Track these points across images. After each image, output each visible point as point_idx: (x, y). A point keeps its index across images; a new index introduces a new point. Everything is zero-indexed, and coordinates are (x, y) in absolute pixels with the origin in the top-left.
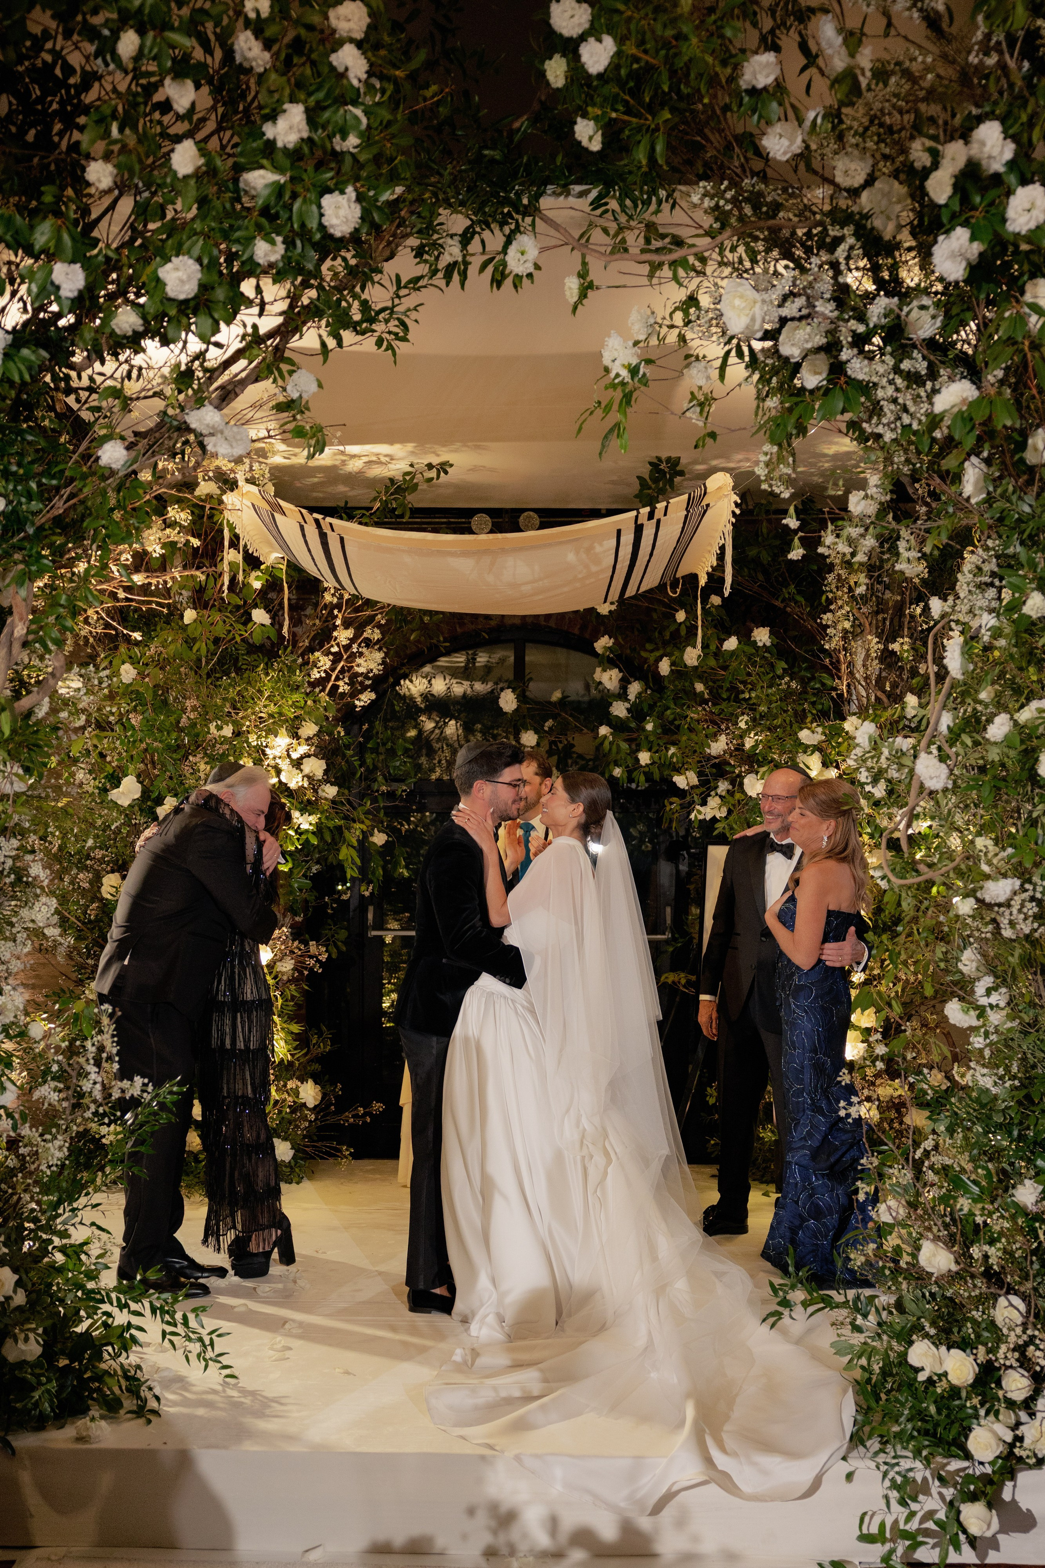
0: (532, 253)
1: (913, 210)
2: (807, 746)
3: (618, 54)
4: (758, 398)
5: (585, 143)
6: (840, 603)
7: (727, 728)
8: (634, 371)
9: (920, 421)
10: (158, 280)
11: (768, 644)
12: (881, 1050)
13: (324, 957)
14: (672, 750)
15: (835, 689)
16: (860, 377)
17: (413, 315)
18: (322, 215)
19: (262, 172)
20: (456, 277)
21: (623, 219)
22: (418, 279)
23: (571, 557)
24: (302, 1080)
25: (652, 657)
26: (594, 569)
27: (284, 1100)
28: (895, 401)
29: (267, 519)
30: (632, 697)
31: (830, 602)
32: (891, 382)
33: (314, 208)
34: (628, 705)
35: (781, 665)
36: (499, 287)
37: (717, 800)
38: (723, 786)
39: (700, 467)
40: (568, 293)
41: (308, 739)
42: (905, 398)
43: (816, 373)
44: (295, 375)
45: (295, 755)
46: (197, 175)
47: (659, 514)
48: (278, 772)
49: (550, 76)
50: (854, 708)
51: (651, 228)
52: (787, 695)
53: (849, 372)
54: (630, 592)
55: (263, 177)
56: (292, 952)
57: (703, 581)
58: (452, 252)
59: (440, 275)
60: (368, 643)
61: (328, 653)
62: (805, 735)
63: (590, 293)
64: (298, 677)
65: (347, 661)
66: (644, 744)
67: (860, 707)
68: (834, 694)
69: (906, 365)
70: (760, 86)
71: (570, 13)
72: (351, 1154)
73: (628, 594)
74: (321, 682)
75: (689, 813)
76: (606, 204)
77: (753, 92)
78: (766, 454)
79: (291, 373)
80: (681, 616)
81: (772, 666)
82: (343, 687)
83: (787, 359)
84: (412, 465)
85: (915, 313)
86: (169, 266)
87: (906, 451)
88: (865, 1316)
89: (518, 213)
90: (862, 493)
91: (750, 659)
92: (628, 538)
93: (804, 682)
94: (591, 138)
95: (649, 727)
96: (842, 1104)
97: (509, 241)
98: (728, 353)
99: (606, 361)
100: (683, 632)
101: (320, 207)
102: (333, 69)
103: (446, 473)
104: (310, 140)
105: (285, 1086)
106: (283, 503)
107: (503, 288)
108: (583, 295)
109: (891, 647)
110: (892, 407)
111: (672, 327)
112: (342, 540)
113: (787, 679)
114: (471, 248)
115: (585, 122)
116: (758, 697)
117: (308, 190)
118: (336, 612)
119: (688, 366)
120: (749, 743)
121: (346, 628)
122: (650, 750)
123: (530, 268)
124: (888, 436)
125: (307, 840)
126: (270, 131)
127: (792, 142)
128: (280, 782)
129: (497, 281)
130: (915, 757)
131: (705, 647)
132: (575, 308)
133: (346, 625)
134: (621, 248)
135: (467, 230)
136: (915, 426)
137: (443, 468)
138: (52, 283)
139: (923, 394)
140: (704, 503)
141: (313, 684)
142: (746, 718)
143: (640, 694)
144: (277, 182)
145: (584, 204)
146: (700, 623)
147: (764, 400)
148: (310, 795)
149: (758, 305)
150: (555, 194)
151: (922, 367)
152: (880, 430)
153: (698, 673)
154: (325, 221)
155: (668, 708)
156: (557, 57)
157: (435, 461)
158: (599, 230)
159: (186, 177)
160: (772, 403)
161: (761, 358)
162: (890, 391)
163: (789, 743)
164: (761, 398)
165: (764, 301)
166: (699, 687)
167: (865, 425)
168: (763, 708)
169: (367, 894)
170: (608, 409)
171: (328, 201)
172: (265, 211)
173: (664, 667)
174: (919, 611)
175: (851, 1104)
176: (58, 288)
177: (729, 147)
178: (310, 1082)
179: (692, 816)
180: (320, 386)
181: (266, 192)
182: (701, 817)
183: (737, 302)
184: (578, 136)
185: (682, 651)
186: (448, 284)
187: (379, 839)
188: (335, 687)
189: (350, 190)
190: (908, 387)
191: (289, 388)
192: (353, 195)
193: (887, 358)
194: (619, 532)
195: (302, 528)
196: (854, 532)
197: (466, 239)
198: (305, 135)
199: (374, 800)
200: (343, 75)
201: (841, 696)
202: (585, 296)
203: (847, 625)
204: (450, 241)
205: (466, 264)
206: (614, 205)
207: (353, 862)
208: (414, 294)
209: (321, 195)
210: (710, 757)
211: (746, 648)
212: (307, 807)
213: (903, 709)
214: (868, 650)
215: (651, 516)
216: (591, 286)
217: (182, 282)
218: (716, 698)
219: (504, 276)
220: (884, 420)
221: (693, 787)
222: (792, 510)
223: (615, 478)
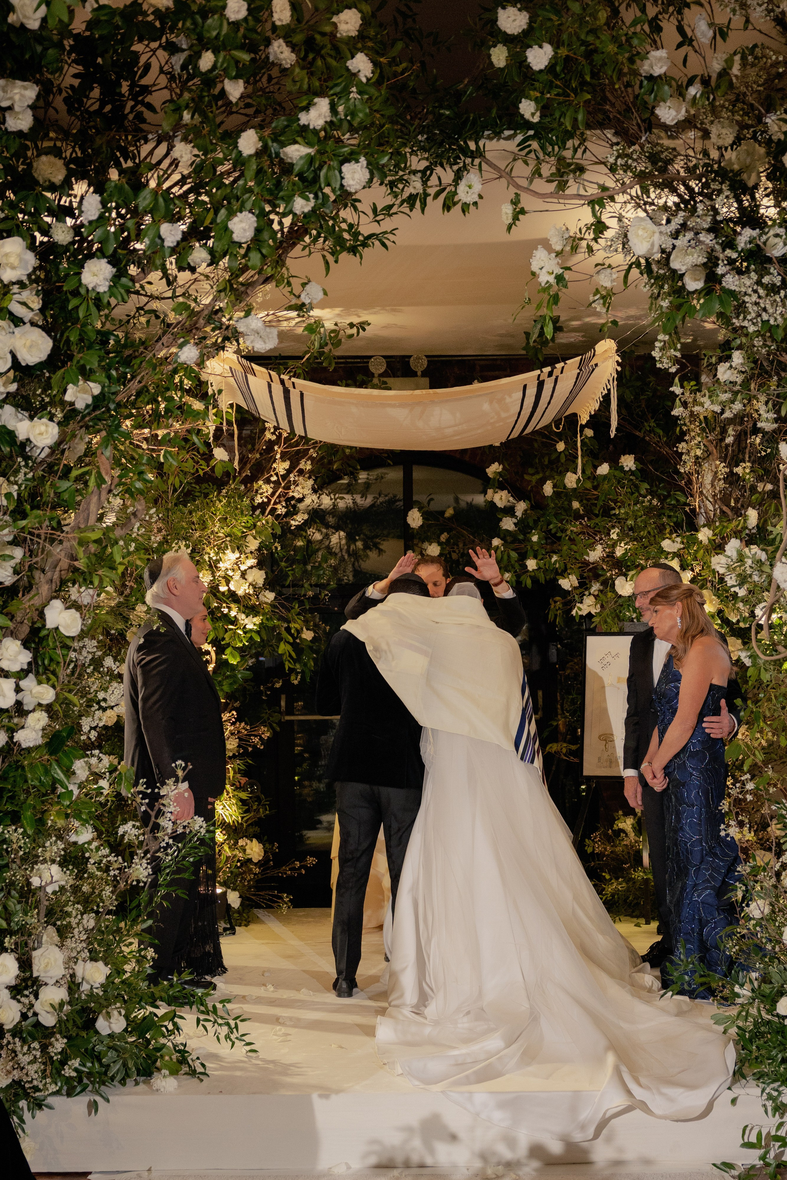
0: (477, 187)
1: (769, 163)
2: (669, 553)
3: (555, 57)
4: (651, 297)
5: (527, 116)
6: (693, 434)
7: (601, 539)
8: (560, 278)
9: (776, 319)
10: (226, 228)
11: (634, 469)
12: (750, 786)
13: (267, 735)
14: (555, 558)
15: (689, 505)
16: (733, 288)
17: (390, 236)
18: (342, 178)
19: (296, 146)
20: (418, 204)
21: (541, 155)
22: (390, 207)
23: (486, 407)
24: (250, 838)
25: (535, 479)
26: (504, 415)
27: (235, 856)
28: (757, 304)
29: (241, 379)
30: (519, 513)
31: (683, 433)
32: (755, 291)
33: (337, 172)
34: (515, 520)
35: (644, 487)
36: (448, 211)
37: (592, 598)
38: (595, 587)
39: (575, 323)
40: (504, 217)
41: (251, 553)
42: (766, 303)
43: (696, 280)
44: (308, 287)
45: (243, 567)
46: (258, 154)
47: (556, 372)
48: (228, 580)
49: (494, 59)
50: (702, 520)
51: (561, 160)
52: (649, 510)
53: (724, 284)
54: (529, 430)
55: (298, 150)
56: (239, 732)
57: (584, 419)
58: (416, 186)
59: (405, 204)
60: (301, 472)
61: (268, 481)
62: (667, 545)
63: (521, 217)
64: (246, 501)
65: (284, 488)
66: (530, 553)
67: (707, 518)
68: (687, 509)
69: (766, 280)
70: (656, 75)
71: (513, 18)
72: (290, 901)
73: (526, 432)
74: (263, 506)
75: (571, 610)
76: (530, 146)
77: (651, 78)
78: (661, 341)
79: (304, 285)
80: (561, 446)
81: (637, 487)
82: (281, 510)
83: (674, 271)
84: (336, 324)
85: (773, 241)
86: (236, 220)
87: (763, 336)
88: (742, 986)
89: (466, 156)
90: (727, 365)
91: (619, 482)
92: (532, 391)
93: (662, 499)
94: (533, 115)
95: (535, 538)
96: (722, 826)
97: (458, 177)
98: (630, 267)
99: (535, 267)
100: (563, 459)
101: (340, 172)
102: (348, 69)
103: (364, 330)
104: (331, 122)
105: (236, 843)
106: (255, 366)
107: (452, 210)
108: (516, 218)
109: (736, 470)
110: (755, 308)
111: (582, 239)
112: (302, 395)
113: (649, 497)
114: (429, 183)
115: (529, 102)
116: (626, 513)
117: (331, 160)
118: (276, 448)
119: (598, 272)
120: (619, 552)
121: (284, 461)
122: (535, 557)
123: (476, 198)
124: (752, 329)
125: (251, 638)
126: (304, 118)
127: (678, 111)
128: (229, 590)
129: (447, 207)
130: (772, 566)
131: (583, 472)
132: (509, 228)
133: (283, 458)
134: (537, 173)
135: (427, 168)
136: (772, 322)
137: (362, 326)
138: (160, 237)
139: (778, 300)
140: (593, 363)
141: (254, 508)
142: (617, 530)
143: (525, 511)
144: (308, 154)
145: (512, 146)
146: (579, 453)
147: (656, 299)
148: (254, 601)
149: (657, 235)
150: (490, 138)
151: (778, 281)
152: (746, 324)
153: (576, 494)
154: (345, 182)
155: (549, 523)
156: (500, 46)
157: (356, 320)
158: (520, 161)
159: (250, 156)
160: (665, 304)
161: (654, 268)
162: (754, 298)
163: (653, 550)
164: (655, 298)
165: (661, 233)
166: (576, 505)
167: (734, 321)
168: (630, 522)
169: (296, 682)
170: (539, 307)
171: (346, 168)
172: (300, 175)
173: (548, 489)
174: (758, 440)
175: (728, 826)
176: (163, 240)
177: (628, 110)
178: (254, 840)
179: (574, 613)
180: (325, 293)
181: (302, 162)
182: (580, 613)
183: (640, 232)
184: (522, 111)
185: (562, 474)
186: (411, 210)
187: (308, 635)
188: (274, 510)
189: (362, 159)
190: (767, 295)
191: (303, 296)
192: (365, 163)
193: (753, 274)
194: (525, 387)
195: (270, 386)
196: (725, 397)
197: (425, 175)
198: (328, 119)
199: (301, 603)
200: (355, 75)
201: (693, 511)
202: (518, 219)
203: (699, 453)
204: (413, 177)
205: (426, 195)
206: (535, 145)
207: (290, 656)
208: (388, 219)
209: (342, 163)
210: (587, 563)
211: (617, 473)
212: (251, 610)
213: (745, 521)
214: (716, 473)
215: (550, 374)
216: (523, 212)
217: (245, 230)
218: (589, 513)
219: (455, 204)
220: (749, 317)
221: (575, 588)
222: (677, 380)
223: (503, 332)
